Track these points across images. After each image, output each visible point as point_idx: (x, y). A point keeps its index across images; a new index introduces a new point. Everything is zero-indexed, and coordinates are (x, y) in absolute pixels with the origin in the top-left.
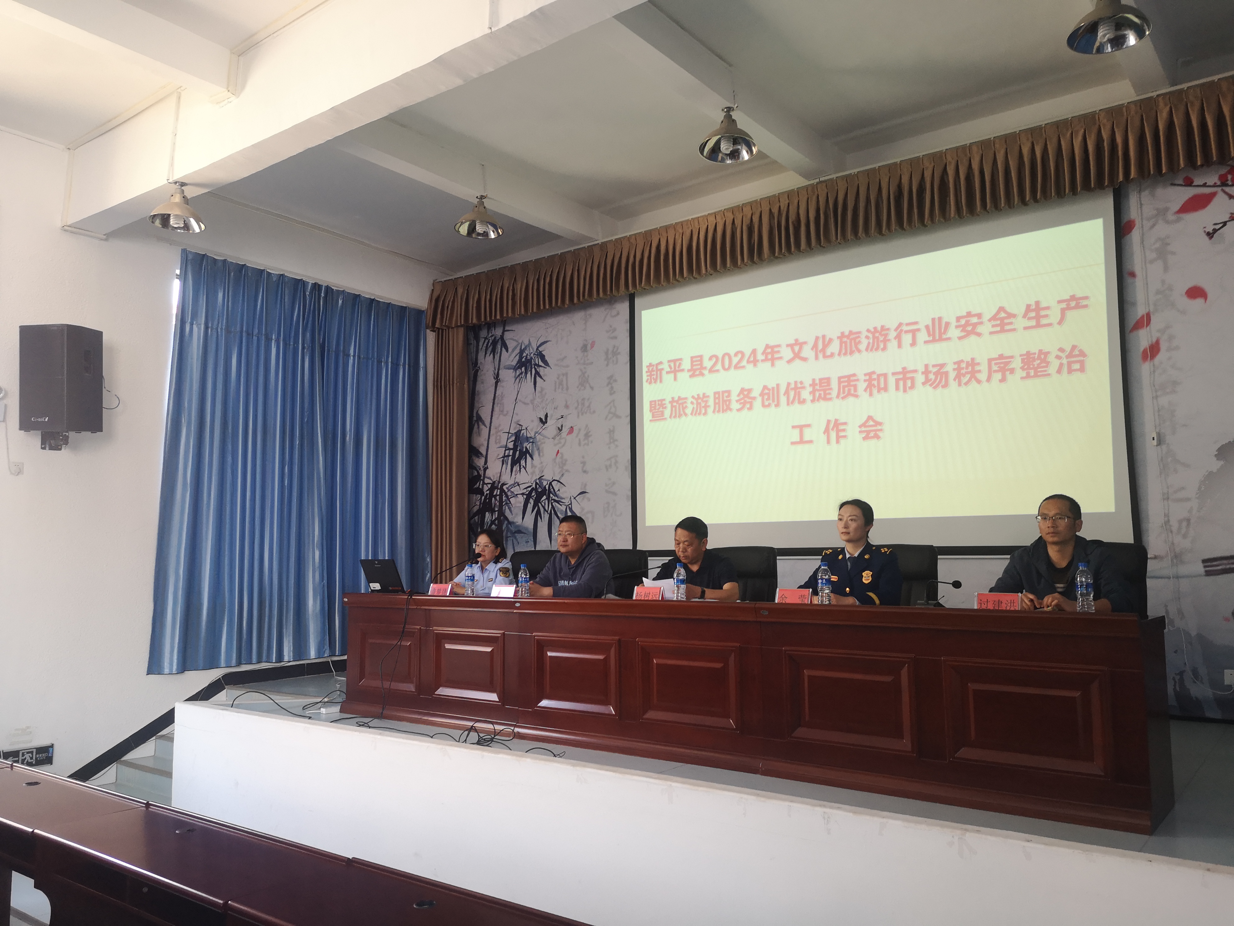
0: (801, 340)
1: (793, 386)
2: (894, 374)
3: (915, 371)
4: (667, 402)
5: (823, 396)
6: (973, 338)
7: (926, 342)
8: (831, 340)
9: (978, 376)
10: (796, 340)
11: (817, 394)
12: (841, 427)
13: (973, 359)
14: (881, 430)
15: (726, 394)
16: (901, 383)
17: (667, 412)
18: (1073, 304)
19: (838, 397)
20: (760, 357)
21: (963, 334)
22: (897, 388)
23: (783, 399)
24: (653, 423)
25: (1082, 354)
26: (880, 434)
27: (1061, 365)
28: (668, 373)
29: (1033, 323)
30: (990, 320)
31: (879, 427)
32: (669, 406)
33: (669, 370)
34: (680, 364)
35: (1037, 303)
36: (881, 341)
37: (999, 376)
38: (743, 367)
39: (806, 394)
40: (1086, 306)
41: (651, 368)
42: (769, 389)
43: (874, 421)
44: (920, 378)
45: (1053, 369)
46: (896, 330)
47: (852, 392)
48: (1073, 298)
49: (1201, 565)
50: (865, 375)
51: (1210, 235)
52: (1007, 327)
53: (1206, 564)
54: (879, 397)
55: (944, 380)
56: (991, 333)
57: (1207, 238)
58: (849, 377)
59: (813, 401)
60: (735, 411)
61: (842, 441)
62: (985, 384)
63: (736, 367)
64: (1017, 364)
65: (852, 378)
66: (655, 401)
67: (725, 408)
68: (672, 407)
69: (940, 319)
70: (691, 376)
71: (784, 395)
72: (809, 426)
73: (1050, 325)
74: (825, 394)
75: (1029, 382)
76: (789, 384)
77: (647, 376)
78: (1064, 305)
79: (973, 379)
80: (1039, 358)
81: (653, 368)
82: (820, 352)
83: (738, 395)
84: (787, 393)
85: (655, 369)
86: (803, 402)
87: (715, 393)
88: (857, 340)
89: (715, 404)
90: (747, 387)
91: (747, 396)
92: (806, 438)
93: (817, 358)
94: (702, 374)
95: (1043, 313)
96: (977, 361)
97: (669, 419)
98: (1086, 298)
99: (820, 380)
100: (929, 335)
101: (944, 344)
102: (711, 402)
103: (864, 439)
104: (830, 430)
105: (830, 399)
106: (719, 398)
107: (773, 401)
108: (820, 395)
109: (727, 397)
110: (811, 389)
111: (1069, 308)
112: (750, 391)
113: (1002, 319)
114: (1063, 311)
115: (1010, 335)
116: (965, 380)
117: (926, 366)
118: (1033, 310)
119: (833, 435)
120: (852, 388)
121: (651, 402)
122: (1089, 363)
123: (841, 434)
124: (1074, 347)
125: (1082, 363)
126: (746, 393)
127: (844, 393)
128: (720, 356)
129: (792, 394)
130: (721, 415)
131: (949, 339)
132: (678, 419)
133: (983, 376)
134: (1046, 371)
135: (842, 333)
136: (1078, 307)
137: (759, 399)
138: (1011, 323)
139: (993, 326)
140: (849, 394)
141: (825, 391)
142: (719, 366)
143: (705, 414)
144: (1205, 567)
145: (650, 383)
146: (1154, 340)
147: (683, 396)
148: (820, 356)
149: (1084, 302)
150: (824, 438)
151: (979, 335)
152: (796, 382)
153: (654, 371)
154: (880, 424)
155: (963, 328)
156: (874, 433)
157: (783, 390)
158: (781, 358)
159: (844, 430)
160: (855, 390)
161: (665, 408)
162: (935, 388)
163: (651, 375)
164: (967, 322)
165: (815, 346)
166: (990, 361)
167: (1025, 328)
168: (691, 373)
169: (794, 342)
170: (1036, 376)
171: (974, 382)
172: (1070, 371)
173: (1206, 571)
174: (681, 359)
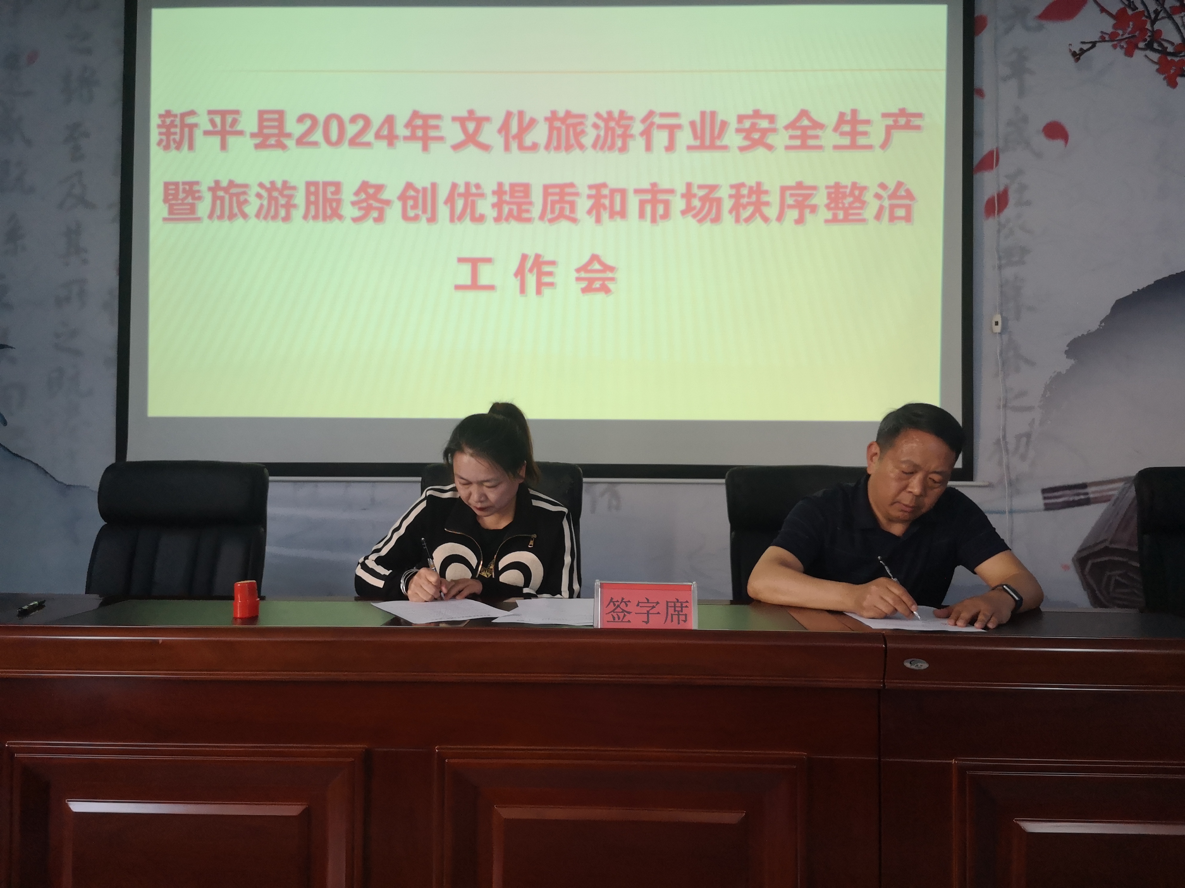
0: (480, 113)
1: (462, 190)
2: (637, 191)
3: (671, 191)
4: (204, 188)
5: (515, 213)
6: (761, 151)
7: (690, 148)
8: (533, 122)
9: (766, 210)
10: (471, 112)
11: (506, 209)
12: (546, 269)
13: (759, 184)
14: (612, 279)
15: (332, 189)
16: (648, 208)
17: (204, 207)
18: (902, 121)
19: (542, 217)
20: (401, 130)
21: (746, 143)
22: (642, 215)
23: (443, 211)
24: (170, 226)
25: (910, 195)
26: (611, 285)
27: (881, 208)
28: (206, 133)
29: (846, 141)
30: (787, 128)
31: (609, 275)
32: (208, 197)
33: (209, 127)
34: (235, 122)
35: (854, 112)
36: (619, 136)
37: (793, 214)
38: (368, 144)
39: (485, 207)
40: (918, 128)
41: (168, 121)
42: (416, 190)
43: (601, 263)
44: (678, 204)
45: (870, 212)
46: (644, 121)
47: (567, 212)
48: (903, 112)
49: (1039, 496)
50: (591, 187)
51: (1077, 56)
52: (811, 142)
53: (1047, 495)
54: (610, 225)
55: (714, 211)
56: (788, 148)
57: (1072, 59)
58: (562, 187)
59: (498, 219)
60: (348, 221)
61: (546, 291)
62: (774, 224)
63: (354, 142)
64: (820, 199)
65: (568, 190)
66: (176, 184)
67: (329, 212)
68: (215, 198)
69: (713, 114)
70: (257, 146)
71: (446, 203)
72: (488, 260)
73: (870, 147)
74: (520, 211)
75: (836, 228)
76: (454, 186)
77: (161, 134)
78: (890, 122)
79: (757, 215)
80: (852, 194)
81: (172, 122)
82: (514, 137)
83: (357, 194)
84: (450, 200)
85: (178, 121)
86: (480, 219)
87: (308, 184)
88: (579, 129)
89: (308, 203)
90: (373, 181)
91: (374, 197)
92: (483, 280)
93: (507, 148)
94: (284, 147)
95: (861, 128)
96: (765, 187)
97: (206, 221)
98: (919, 115)
99: (513, 186)
100: (695, 137)
101: (717, 155)
102: (300, 199)
103: (584, 291)
104: (527, 270)
105: (529, 220)
106: (316, 193)
107: (424, 211)
108: (511, 211)
109: (333, 193)
110: (495, 199)
111: (896, 126)
112: (380, 188)
113: (804, 129)
114: (889, 129)
115: (814, 154)
116: (746, 214)
117: (689, 185)
118: (847, 122)
119: (531, 280)
120: (567, 207)
121: (167, 185)
122: (918, 209)
123: (546, 279)
124: (900, 185)
125: (909, 209)
126: (371, 191)
127: (552, 211)
128: (321, 119)
129: (460, 204)
130: (320, 225)
131: (725, 148)
132: (226, 223)
133: (772, 212)
134: (859, 214)
135: (554, 113)
136: (908, 126)
137: (397, 206)
138: (817, 137)
139: (792, 137)
140: (561, 216)
141: (519, 205)
142: (318, 136)
143: (287, 218)
144: (1045, 498)
145: (167, 148)
146: (1002, 188)
147: (239, 180)
148: (514, 145)
149: (916, 122)
150: (515, 283)
151: (770, 147)
152: (467, 185)
153: (176, 126)
154: (612, 269)
155: (747, 133)
156: (601, 282)
157: (443, 193)
158: (441, 139)
159: (550, 274)
160: (573, 209)
161: (200, 198)
162: (700, 221)
163: (168, 134)
164: (753, 125)
165: (505, 128)
166: (784, 189)
167: (836, 147)
168: (258, 141)
169: (465, 114)
170: (846, 220)
171: (758, 220)
172: (893, 218)
173: (1046, 504)
174: (237, 112)
